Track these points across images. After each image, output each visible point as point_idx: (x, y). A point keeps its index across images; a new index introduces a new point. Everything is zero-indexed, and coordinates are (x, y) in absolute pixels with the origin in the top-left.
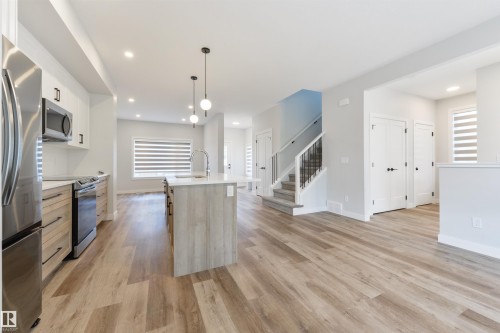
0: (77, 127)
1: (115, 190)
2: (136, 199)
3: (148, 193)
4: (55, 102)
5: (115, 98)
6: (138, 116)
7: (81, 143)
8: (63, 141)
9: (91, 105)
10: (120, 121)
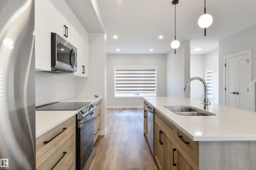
0: (80, 59)
1: (106, 106)
2: (117, 114)
3: (124, 109)
4: (64, 38)
5: (105, 37)
6: (118, 50)
7: (83, 73)
8: (71, 72)
9: (90, 41)
10: (108, 55)
